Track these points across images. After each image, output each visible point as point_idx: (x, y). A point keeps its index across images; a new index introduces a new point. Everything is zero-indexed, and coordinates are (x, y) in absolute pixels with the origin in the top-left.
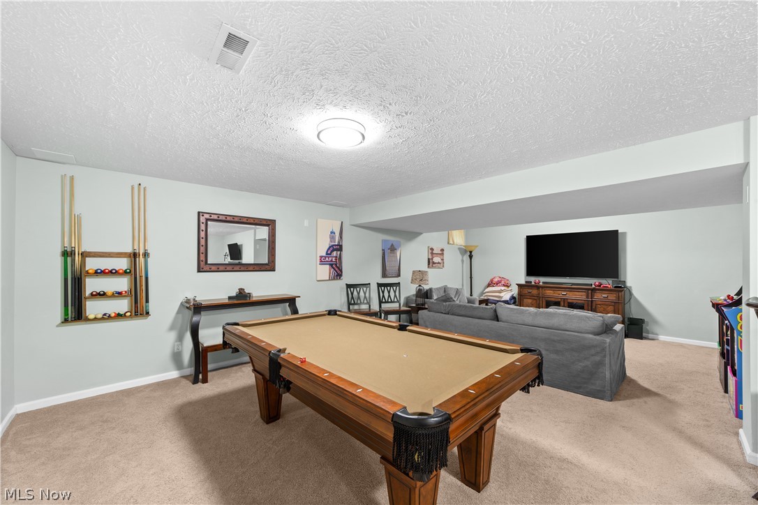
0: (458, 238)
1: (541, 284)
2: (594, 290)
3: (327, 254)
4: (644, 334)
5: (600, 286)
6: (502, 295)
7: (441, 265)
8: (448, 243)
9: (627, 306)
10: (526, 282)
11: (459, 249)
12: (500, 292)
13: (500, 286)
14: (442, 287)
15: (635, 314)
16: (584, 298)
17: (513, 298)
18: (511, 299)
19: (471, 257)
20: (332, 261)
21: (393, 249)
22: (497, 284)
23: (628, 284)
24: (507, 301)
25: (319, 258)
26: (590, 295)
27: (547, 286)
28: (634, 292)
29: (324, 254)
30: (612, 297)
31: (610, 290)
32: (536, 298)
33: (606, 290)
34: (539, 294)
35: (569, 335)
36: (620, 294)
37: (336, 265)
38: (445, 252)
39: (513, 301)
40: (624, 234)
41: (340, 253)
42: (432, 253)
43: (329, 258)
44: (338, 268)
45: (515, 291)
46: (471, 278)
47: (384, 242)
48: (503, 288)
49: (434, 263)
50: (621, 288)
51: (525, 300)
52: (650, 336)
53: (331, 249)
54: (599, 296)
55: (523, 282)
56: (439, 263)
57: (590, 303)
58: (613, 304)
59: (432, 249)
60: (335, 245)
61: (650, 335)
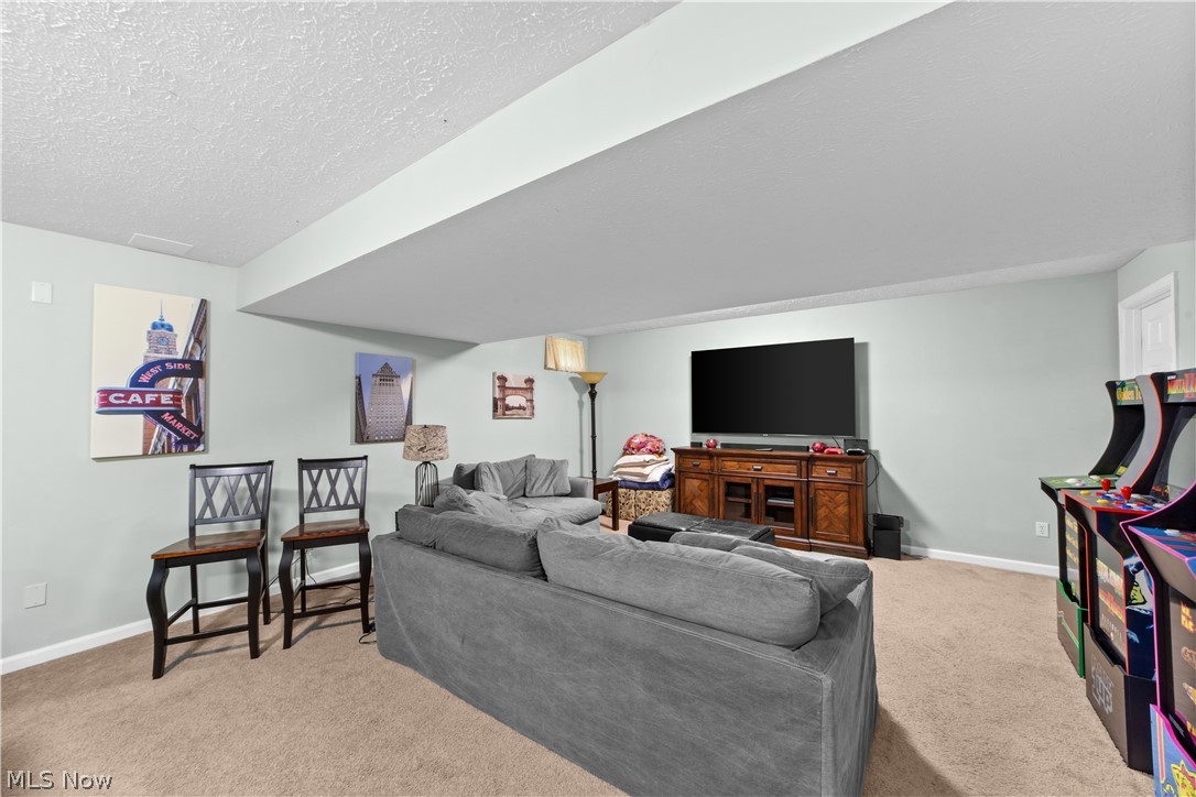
0: (571, 359)
1: (719, 447)
2: (811, 460)
3: (135, 381)
4: (902, 546)
5: (821, 451)
6: (646, 471)
7: (528, 411)
8: (546, 367)
9: (871, 490)
10: (693, 444)
11: (572, 379)
12: (644, 466)
13: (643, 453)
14: (522, 459)
15: (887, 508)
16: (793, 476)
17: (668, 476)
18: (663, 480)
19: (593, 395)
20: (157, 402)
21: (388, 375)
22: (639, 449)
23: (873, 446)
24: (656, 483)
25: (95, 397)
26: (804, 469)
27: (730, 453)
28: (885, 463)
29: (124, 384)
30: (845, 474)
31: (840, 460)
32: (707, 477)
33: (833, 459)
34: (712, 469)
35: (707, 645)
36: (859, 466)
37: (176, 414)
38: (535, 386)
39: (668, 483)
40: (865, 345)
41: (195, 386)
42: (503, 388)
43: (142, 395)
44: (186, 423)
45: (669, 463)
46: (594, 437)
47: (361, 358)
48: (648, 457)
49: (507, 408)
50: (860, 458)
51: (688, 482)
52: (914, 550)
53: (154, 371)
54: (821, 472)
55: (685, 443)
56: (520, 408)
57: (804, 486)
58: (846, 487)
59: (503, 379)
60: (173, 361)
61: (912, 548)
